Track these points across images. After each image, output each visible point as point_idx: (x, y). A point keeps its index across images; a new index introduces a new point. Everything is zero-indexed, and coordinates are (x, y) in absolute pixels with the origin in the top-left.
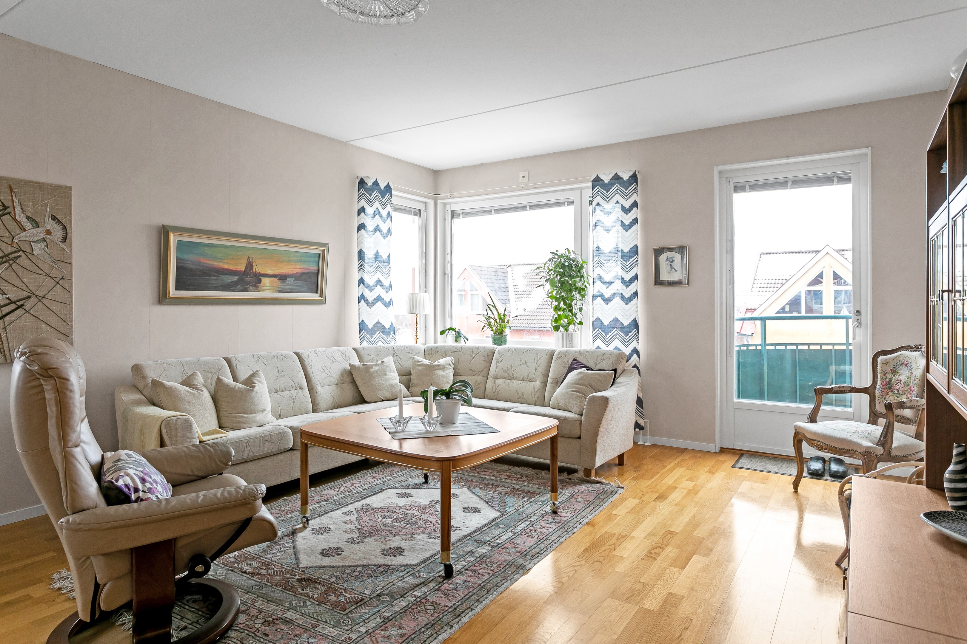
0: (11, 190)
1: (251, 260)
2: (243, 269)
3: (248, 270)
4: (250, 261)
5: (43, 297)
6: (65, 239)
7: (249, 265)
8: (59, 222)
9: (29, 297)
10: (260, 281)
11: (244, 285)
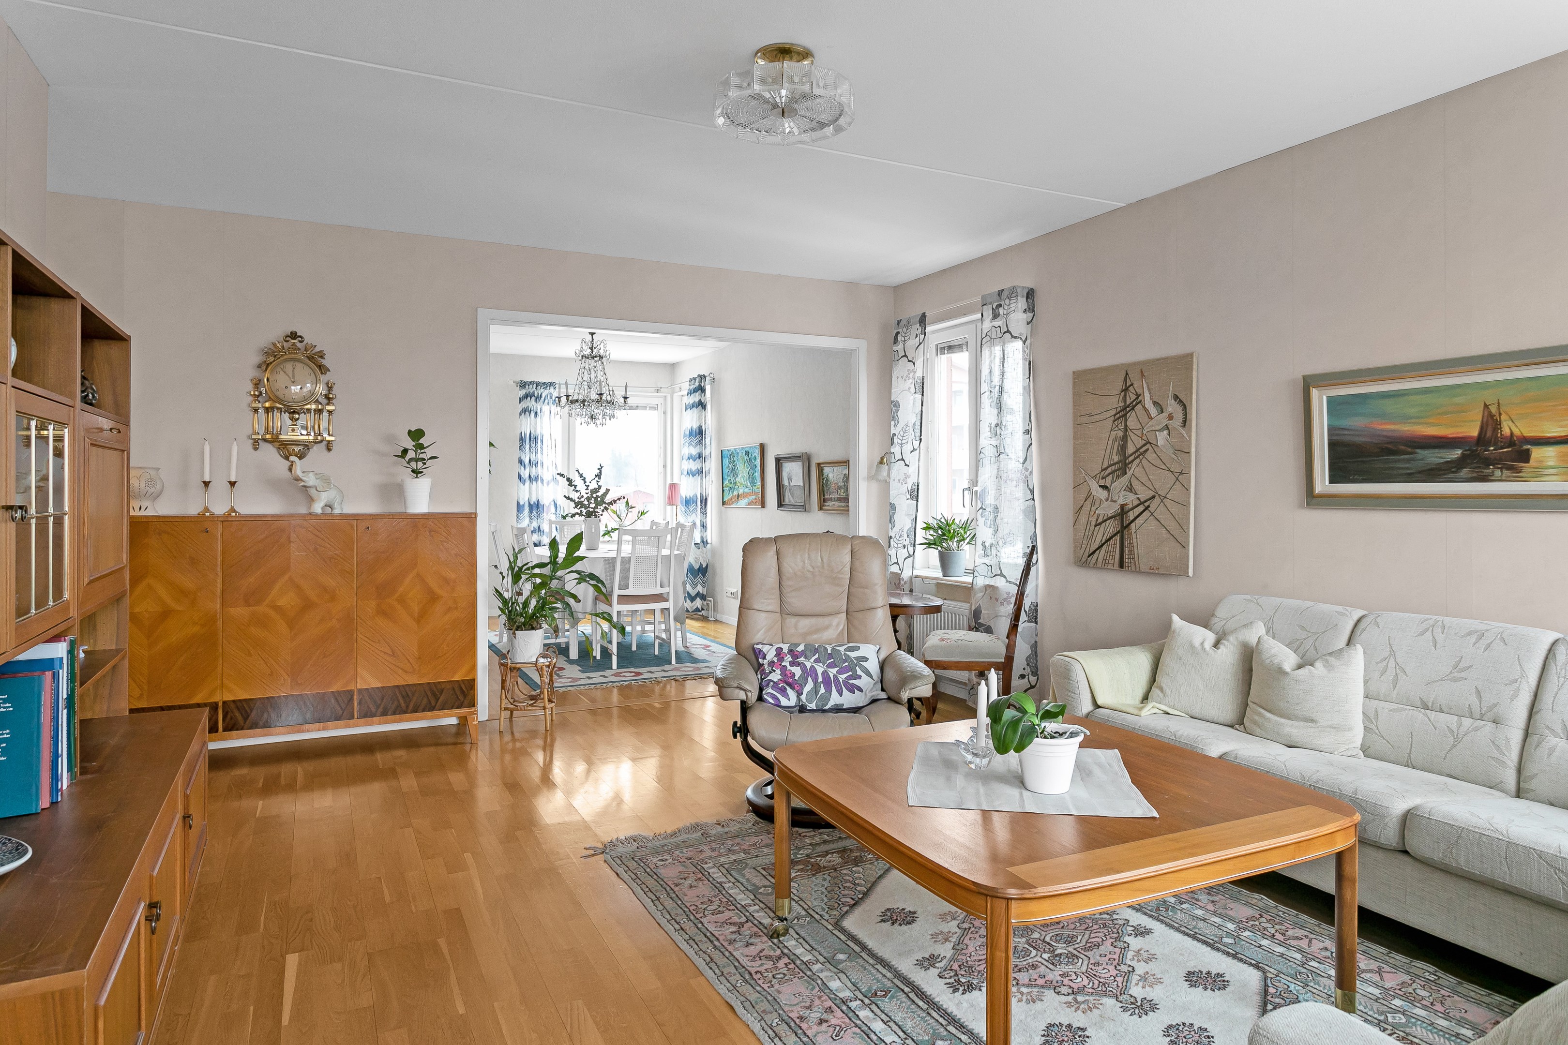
0: (1143, 375)
1: (1493, 409)
2: (1475, 433)
3: (1489, 434)
4: (1490, 412)
5: (1165, 497)
6: (1185, 422)
7: (1491, 422)
8: (1181, 402)
9: (1153, 497)
10: (1525, 457)
11: (1479, 467)
